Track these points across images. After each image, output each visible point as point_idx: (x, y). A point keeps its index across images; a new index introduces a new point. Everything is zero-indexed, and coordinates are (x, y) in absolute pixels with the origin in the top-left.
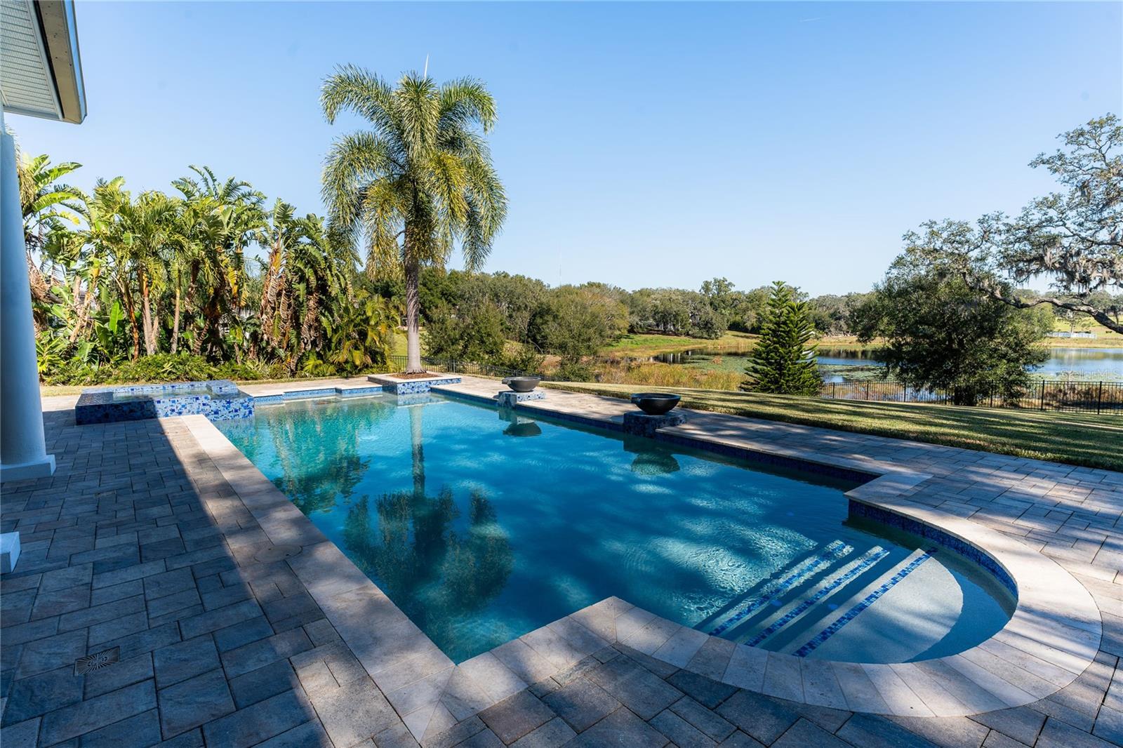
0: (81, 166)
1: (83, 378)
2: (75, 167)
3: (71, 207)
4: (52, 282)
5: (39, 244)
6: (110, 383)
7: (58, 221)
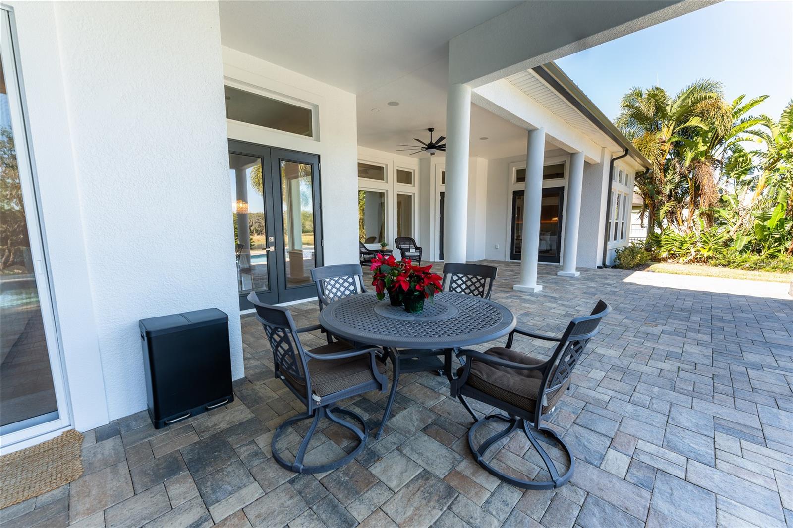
0: (769, 96)
1: (742, 264)
2: (764, 98)
3: (752, 133)
4: (724, 192)
5: (720, 165)
6: (768, 271)
7: (740, 145)
